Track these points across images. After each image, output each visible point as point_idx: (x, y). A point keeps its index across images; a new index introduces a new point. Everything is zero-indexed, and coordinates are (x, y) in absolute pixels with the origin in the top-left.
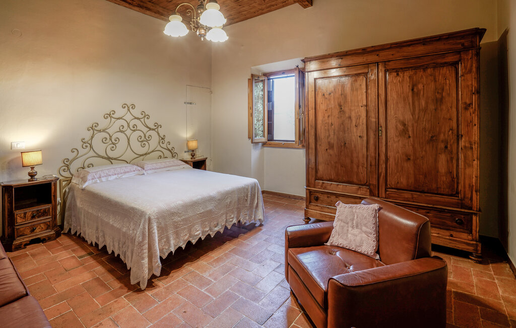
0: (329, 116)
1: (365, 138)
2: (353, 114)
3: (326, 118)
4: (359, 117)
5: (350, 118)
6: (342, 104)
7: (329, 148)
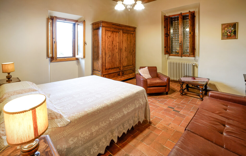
0: (109, 45)
1: (118, 53)
2: (116, 45)
3: (108, 45)
4: (117, 46)
5: (115, 46)
6: (113, 41)
7: (109, 57)
